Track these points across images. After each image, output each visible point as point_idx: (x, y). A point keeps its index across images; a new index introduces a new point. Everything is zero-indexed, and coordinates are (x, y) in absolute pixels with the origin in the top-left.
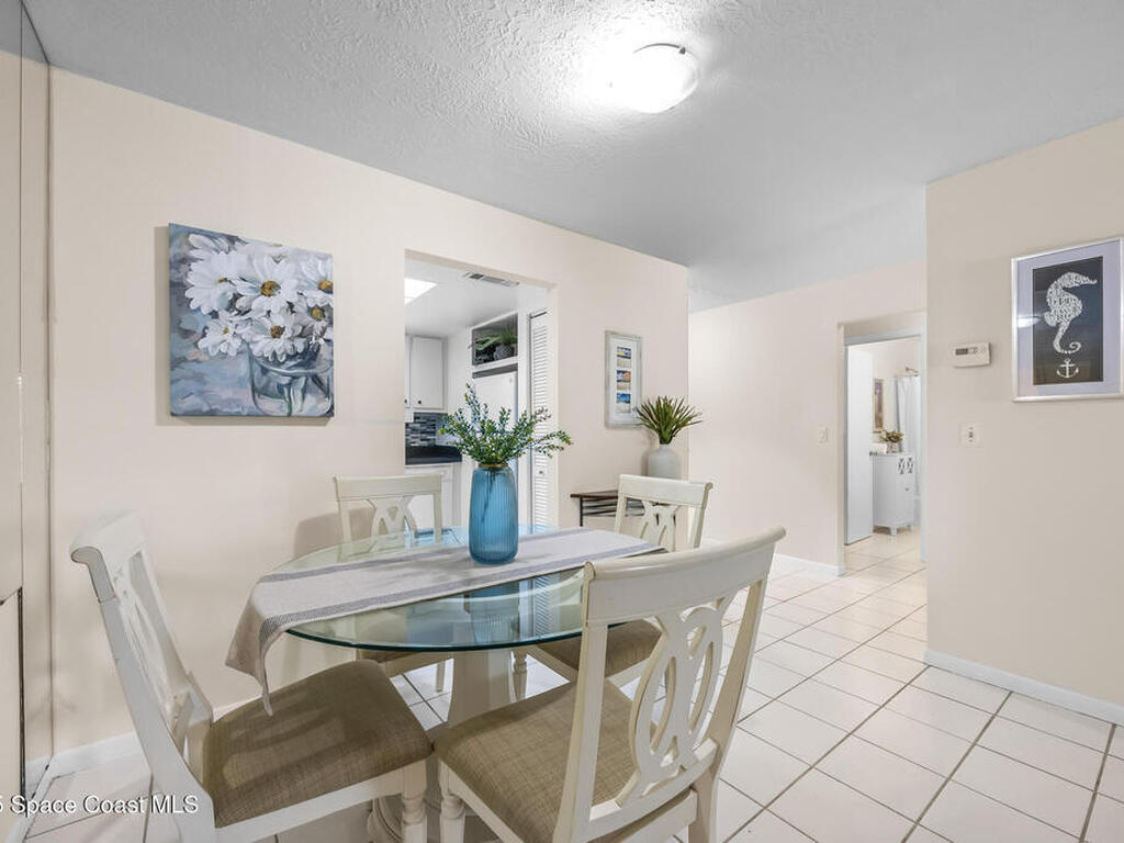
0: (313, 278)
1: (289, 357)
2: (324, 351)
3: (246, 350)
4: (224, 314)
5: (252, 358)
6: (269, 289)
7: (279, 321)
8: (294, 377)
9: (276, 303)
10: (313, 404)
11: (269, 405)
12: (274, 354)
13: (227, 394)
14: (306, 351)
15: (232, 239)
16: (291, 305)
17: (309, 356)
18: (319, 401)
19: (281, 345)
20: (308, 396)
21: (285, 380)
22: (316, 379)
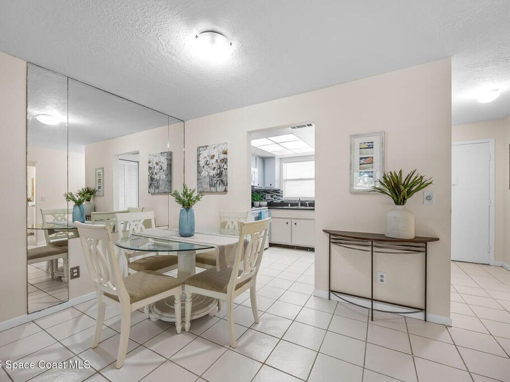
0: (221, 151)
1: (217, 175)
2: (224, 172)
3: (208, 175)
4: (205, 166)
5: (210, 176)
6: (213, 157)
7: (214, 165)
8: (217, 181)
9: (213, 161)
10: (221, 188)
11: (213, 189)
12: (214, 175)
13: (205, 187)
14: (220, 172)
15: (206, 146)
16: (217, 160)
17: (220, 174)
18: (223, 187)
19: (215, 172)
20: (220, 186)
21: (215, 182)
22: (222, 181)
